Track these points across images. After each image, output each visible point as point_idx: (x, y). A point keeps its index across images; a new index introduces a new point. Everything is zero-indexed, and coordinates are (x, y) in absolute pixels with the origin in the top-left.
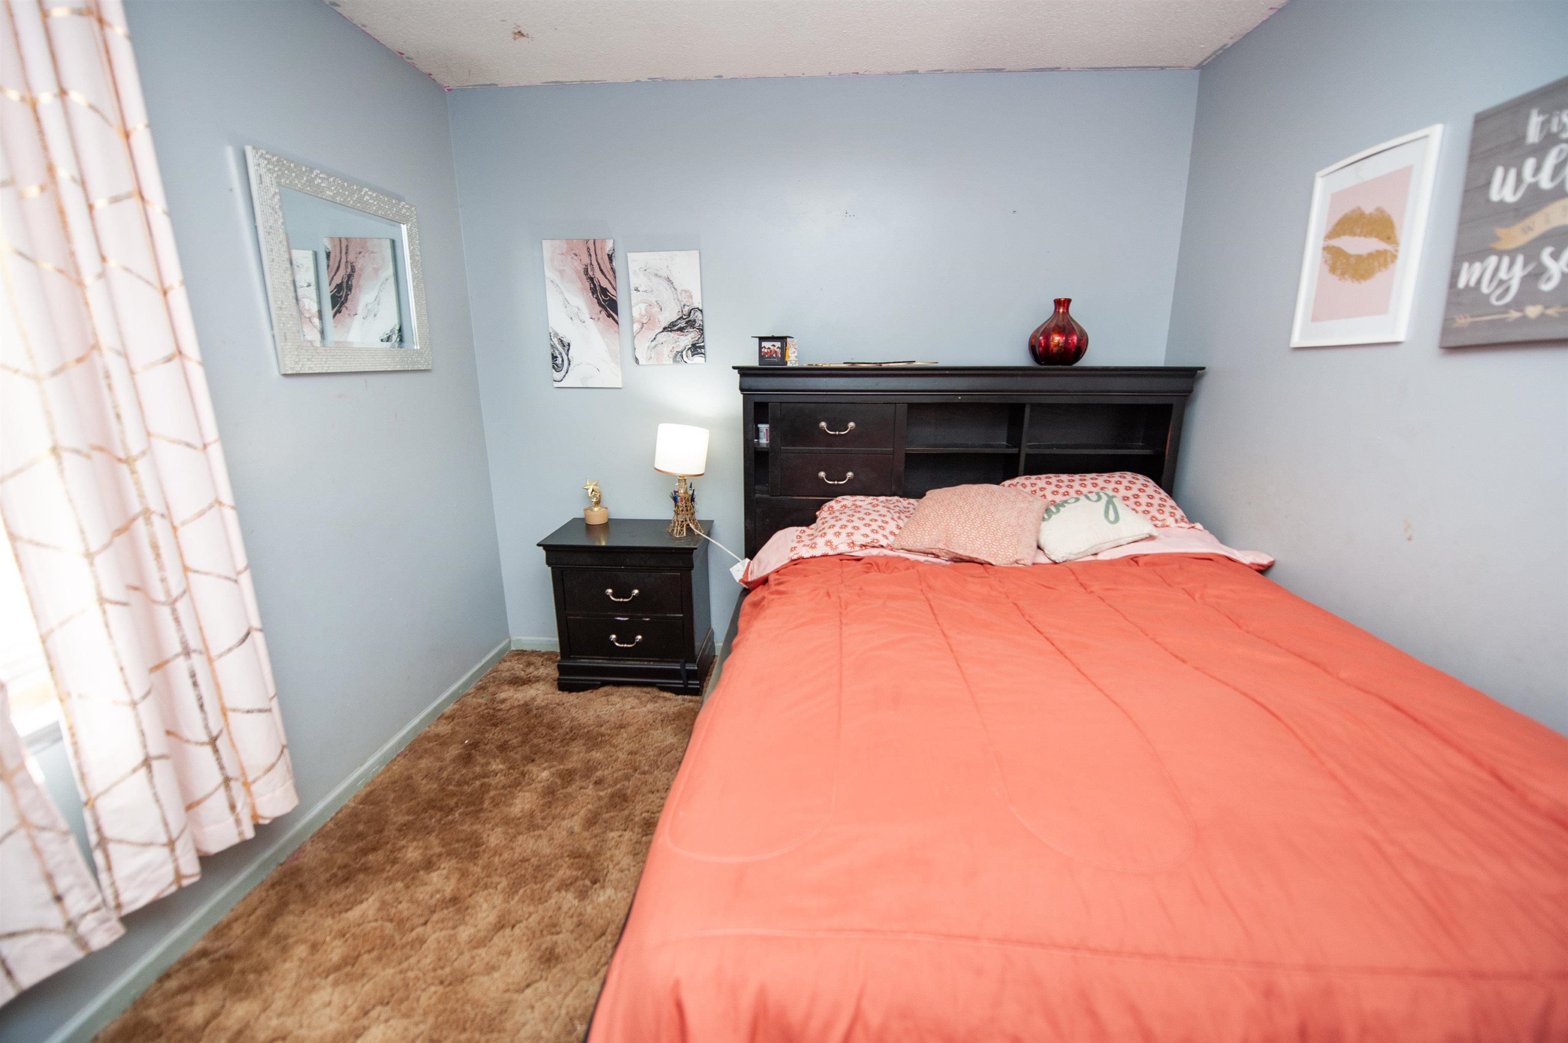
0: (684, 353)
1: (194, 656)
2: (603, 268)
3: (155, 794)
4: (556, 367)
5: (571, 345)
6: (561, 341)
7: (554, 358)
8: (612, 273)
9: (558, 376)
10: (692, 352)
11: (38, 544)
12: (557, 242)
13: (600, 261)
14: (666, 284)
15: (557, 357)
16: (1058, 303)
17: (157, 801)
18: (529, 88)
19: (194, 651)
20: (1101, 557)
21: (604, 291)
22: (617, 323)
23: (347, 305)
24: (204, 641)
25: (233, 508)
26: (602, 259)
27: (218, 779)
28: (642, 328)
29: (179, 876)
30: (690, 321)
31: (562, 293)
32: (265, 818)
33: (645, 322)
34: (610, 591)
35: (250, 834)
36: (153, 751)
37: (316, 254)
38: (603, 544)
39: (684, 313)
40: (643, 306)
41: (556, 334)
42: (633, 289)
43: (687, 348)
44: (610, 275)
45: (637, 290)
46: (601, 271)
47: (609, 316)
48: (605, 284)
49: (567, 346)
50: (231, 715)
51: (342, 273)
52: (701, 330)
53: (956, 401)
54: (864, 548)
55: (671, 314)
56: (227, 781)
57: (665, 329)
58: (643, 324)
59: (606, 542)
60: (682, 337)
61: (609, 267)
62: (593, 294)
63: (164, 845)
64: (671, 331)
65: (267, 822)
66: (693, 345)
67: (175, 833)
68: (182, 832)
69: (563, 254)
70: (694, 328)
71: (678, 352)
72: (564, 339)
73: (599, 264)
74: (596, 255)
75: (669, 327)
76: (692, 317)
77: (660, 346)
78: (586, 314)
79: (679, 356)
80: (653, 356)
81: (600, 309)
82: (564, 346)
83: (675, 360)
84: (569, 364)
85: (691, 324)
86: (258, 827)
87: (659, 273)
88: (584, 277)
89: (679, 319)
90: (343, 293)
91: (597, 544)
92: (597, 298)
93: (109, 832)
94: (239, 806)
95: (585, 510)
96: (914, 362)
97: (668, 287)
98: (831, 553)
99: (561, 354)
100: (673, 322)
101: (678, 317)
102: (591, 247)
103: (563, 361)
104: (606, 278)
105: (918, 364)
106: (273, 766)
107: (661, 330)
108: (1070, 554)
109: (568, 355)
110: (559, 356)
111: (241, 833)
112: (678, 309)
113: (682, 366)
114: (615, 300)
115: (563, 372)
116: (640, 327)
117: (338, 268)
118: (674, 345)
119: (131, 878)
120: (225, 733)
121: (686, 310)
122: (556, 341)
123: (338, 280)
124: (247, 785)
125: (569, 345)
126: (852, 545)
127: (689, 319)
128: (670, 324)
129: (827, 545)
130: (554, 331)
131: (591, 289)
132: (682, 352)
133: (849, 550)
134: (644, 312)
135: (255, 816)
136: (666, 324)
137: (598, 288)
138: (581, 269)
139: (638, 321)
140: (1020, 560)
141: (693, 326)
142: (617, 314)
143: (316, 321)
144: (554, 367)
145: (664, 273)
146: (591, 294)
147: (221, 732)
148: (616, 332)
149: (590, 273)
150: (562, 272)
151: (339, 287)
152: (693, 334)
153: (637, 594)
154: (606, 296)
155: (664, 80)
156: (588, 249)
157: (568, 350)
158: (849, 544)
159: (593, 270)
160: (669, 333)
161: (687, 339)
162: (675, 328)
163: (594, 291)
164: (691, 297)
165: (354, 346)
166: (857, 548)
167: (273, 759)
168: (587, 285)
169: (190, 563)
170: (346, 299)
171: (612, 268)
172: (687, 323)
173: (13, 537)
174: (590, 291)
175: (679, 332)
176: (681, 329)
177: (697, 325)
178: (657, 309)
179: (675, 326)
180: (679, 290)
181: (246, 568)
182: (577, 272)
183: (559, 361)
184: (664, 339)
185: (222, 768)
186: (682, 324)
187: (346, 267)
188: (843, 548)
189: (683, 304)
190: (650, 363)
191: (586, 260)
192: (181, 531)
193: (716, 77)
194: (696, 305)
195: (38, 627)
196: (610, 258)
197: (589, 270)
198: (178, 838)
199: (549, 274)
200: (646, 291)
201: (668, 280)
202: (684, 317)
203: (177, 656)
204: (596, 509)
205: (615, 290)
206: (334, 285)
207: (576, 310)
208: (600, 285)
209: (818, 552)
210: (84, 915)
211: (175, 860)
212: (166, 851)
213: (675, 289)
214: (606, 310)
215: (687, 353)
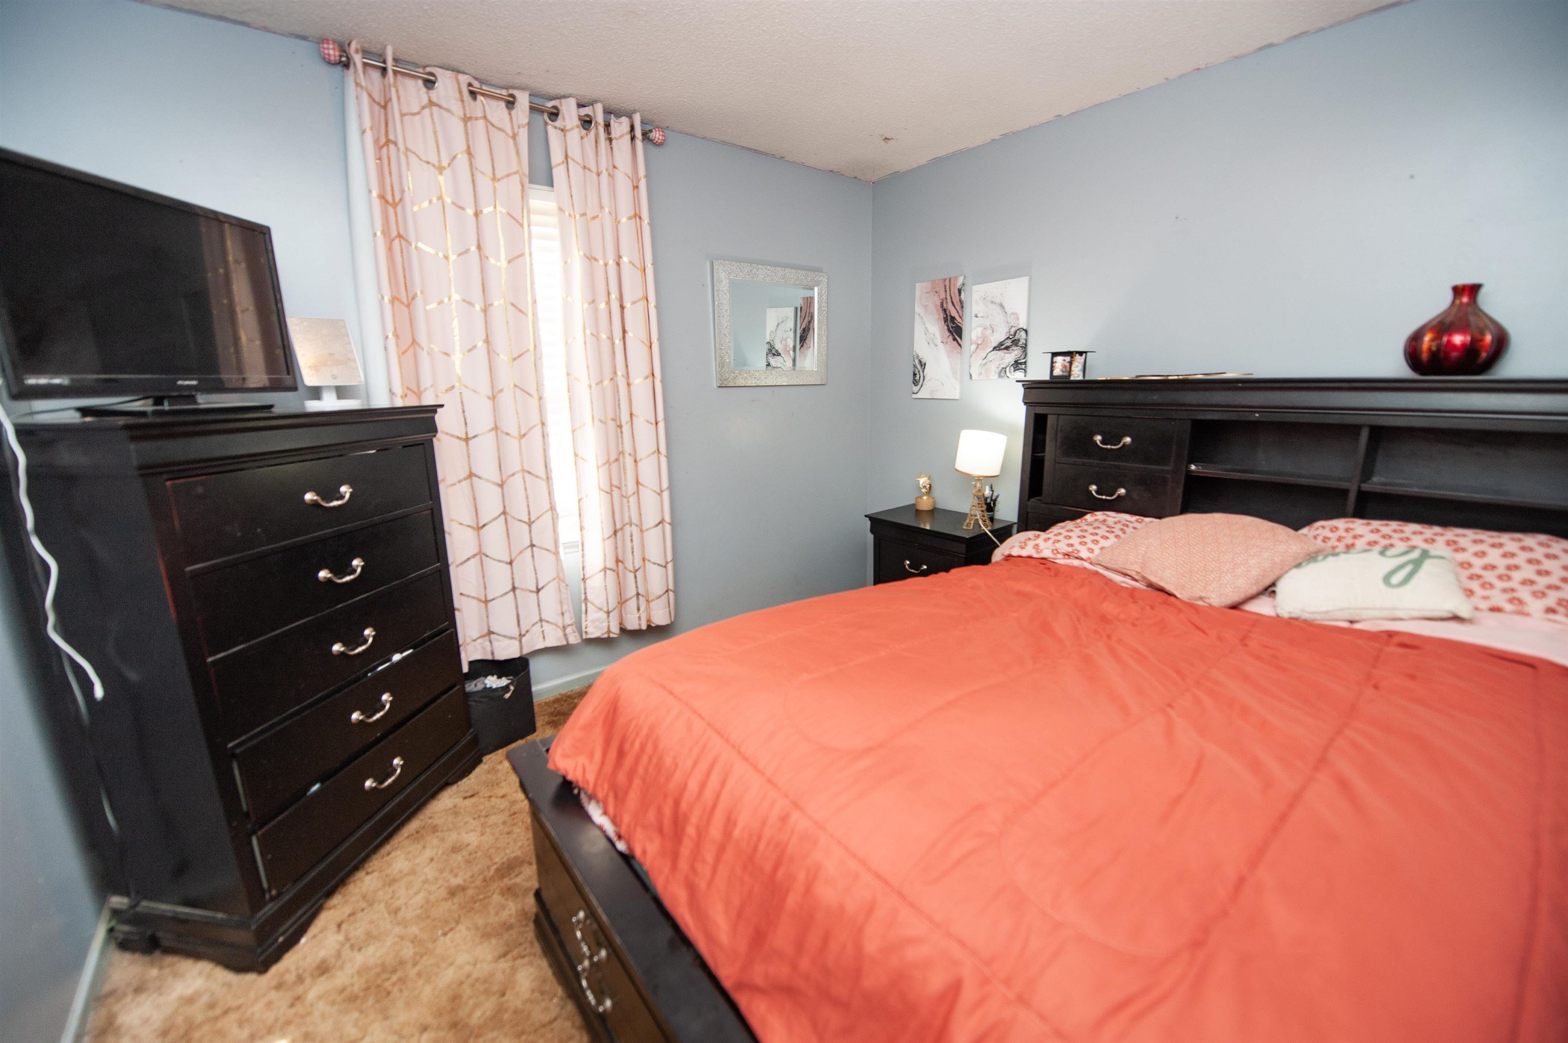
0: (1008, 369)
1: (633, 526)
2: (954, 300)
3: (606, 586)
4: (916, 383)
5: (927, 365)
6: (920, 362)
7: (915, 375)
8: (959, 304)
9: (915, 389)
10: (1014, 368)
11: (583, 459)
12: (925, 284)
13: (952, 295)
14: (998, 309)
15: (916, 374)
16: (1458, 291)
17: (606, 589)
18: (920, 167)
19: (634, 524)
20: (1357, 626)
21: (953, 319)
22: (960, 345)
23: (806, 341)
24: (641, 521)
25: (665, 456)
26: (954, 293)
27: (634, 592)
28: (977, 348)
29: (609, 631)
30: (1015, 340)
31: (924, 324)
32: (653, 623)
33: (979, 343)
34: (908, 562)
35: (644, 627)
36: (608, 566)
37: (796, 309)
38: (928, 527)
39: (1011, 333)
40: (980, 329)
41: (918, 356)
42: (973, 316)
43: (1011, 364)
44: (958, 307)
45: (976, 316)
46: (952, 302)
47: (955, 339)
48: (954, 313)
49: (923, 365)
50: (647, 562)
51: (806, 320)
52: (1025, 348)
53: (1252, 418)
54: (1067, 557)
55: (1000, 336)
56: (638, 594)
57: (994, 348)
58: (978, 345)
59: (930, 527)
60: (1007, 355)
61: (958, 299)
62: (945, 322)
63: (605, 612)
64: (999, 350)
65: (653, 625)
66: (1016, 362)
67: (610, 610)
68: (614, 609)
69: (928, 293)
70: (1018, 346)
71: (1003, 368)
72: (922, 360)
73: (951, 298)
74: (950, 291)
75: (998, 347)
76: (1017, 337)
77: (989, 364)
78: (938, 340)
79: (1003, 372)
80: (983, 372)
81: (948, 334)
82: (922, 365)
83: (1000, 376)
84: (924, 380)
85: (1015, 342)
86: (649, 626)
87: (994, 300)
88: (940, 309)
89: (1006, 339)
90: (805, 334)
91: (922, 526)
92: (948, 326)
93: (589, 597)
94: (642, 609)
95: (916, 498)
96: (1225, 373)
97: (1000, 312)
98: (1035, 556)
99: (919, 372)
100: (1001, 342)
101: (1006, 337)
102: (947, 284)
103: (920, 377)
104: (956, 309)
105: (1229, 375)
106: (660, 596)
107: (992, 349)
108: (1303, 611)
109: (923, 372)
110: (918, 373)
111: (640, 625)
112: (1006, 330)
113: (1005, 380)
114: (960, 327)
115: (919, 386)
116: (975, 347)
117: (805, 317)
118: (1000, 362)
119: (593, 621)
120: (642, 569)
121: (1013, 330)
122: (917, 362)
123: (803, 326)
124: (648, 601)
125: (925, 365)
126: (1055, 552)
127: (1015, 338)
128: (999, 344)
129: (1034, 548)
130: (917, 354)
131: (944, 318)
132: (1006, 368)
133: (1052, 556)
134: (980, 335)
135: (649, 620)
136: (995, 344)
137: (949, 318)
138: (939, 303)
139: (974, 343)
140: (1205, 598)
141: (1017, 345)
142: (961, 338)
143: (791, 352)
144: (914, 383)
145: (998, 300)
146: (943, 323)
147: (639, 568)
148: (958, 352)
149: (945, 305)
150: (926, 307)
151: (804, 330)
152: (1016, 352)
153: (925, 569)
154: (954, 323)
155: (1014, 133)
156: (945, 286)
157: (924, 368)
158: (1053, 551)
159: (947, 303)
160: (998, 352)
161: (1010, 357)
162: (1003, 347)
163: (946, 320)
164: (1018, 319)
165: (806, 369)
166: (1060, 556)
167: (661, 594)
168: (942, 315)
169: (640, 480)
170: (806, 338)
171: (960, 300)
172: (1013, 342)
173: (576, 455)
174: (943, 320)
175: (1005, 351)
176: (1007, 348)
177: (1020, 343)
178: (990, 331)
179: (1002, 345)
180: (1009, 313)
181: (667, 488)
182: (936, 306)
183: (917, 378)
184: (993, 357)
185: (637, 587)
186: (1008, 343)
187: (809, 316)
188: (1047, 553)
189: (1011, 325)
190: (981, 378)
191: (943, 296)
192: (639, 464)
193: (1056, 117)
194: (1021, 326)
195: (578, 495)
196: (960, 291)
197: (944, 303)
198: (611, 611)
199: (918, 309)
200: (982, 317)
201: (1001, 305)
202: (1011, 337)
203: (627, 524)
204: (925, 498)
205: (961, 318)
206: (802, 329)
207: (932, 336)
208: (950, 315)
209: (1024, 553)
210: (569, 625)
211: (609, 622)
212: (606, 615)
213: (1006, 313)
214: (953, 335)
215: (1010, 369)
